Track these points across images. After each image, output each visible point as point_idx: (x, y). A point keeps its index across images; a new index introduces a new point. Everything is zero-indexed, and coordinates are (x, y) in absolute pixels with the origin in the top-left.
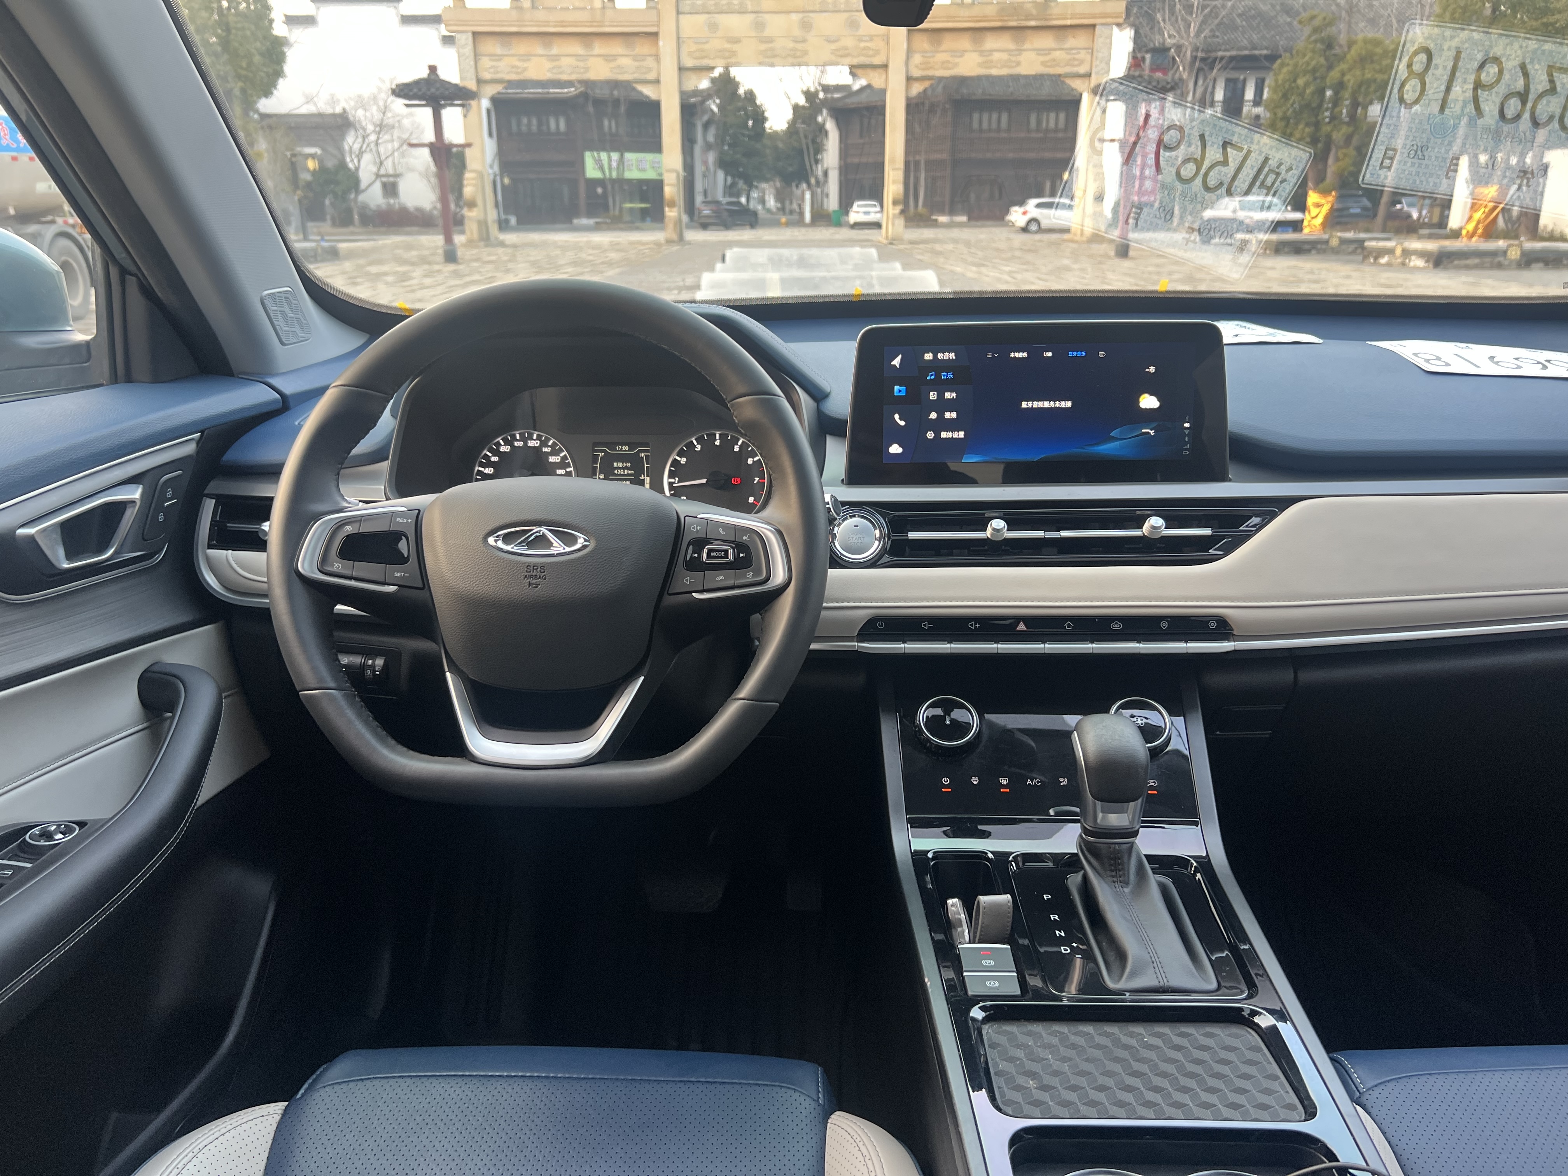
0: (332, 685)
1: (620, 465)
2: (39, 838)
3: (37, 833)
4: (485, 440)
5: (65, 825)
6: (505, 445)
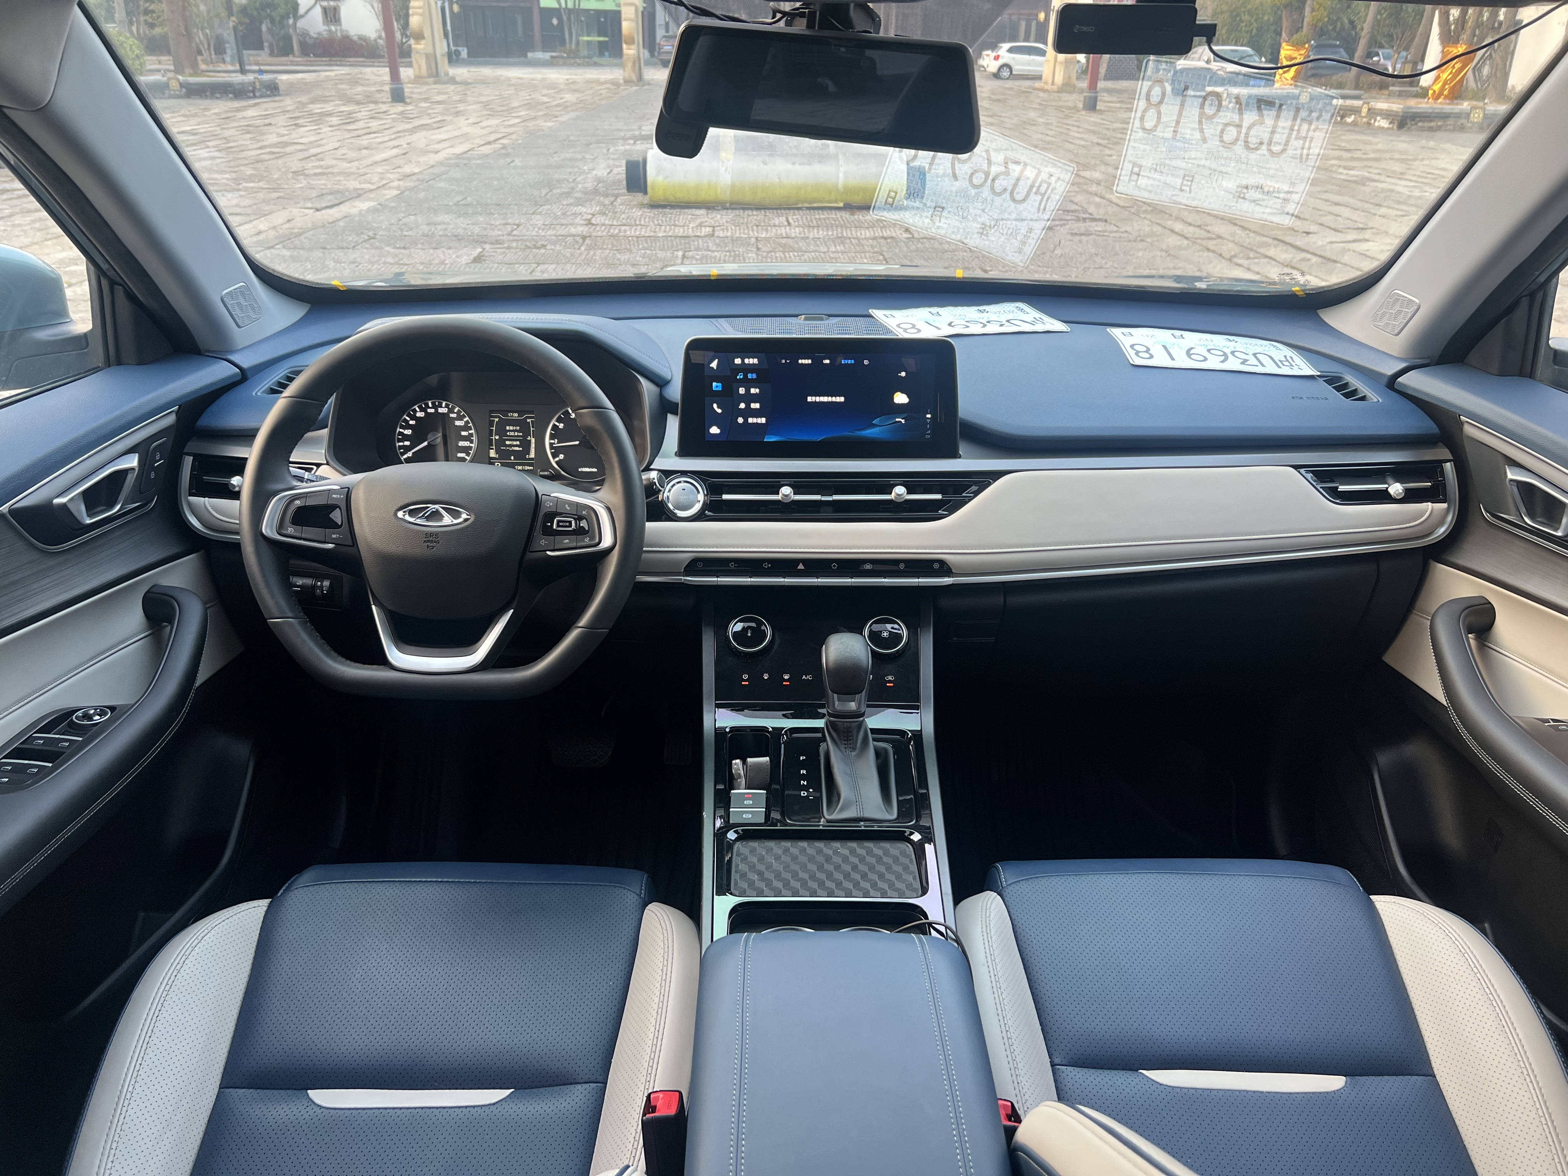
0: (290, 614)
1: (511, 428)
2: (82, 719)
3: (81, 715)
4: (406, 407)
5: (100, 709)
6: (421, 411)
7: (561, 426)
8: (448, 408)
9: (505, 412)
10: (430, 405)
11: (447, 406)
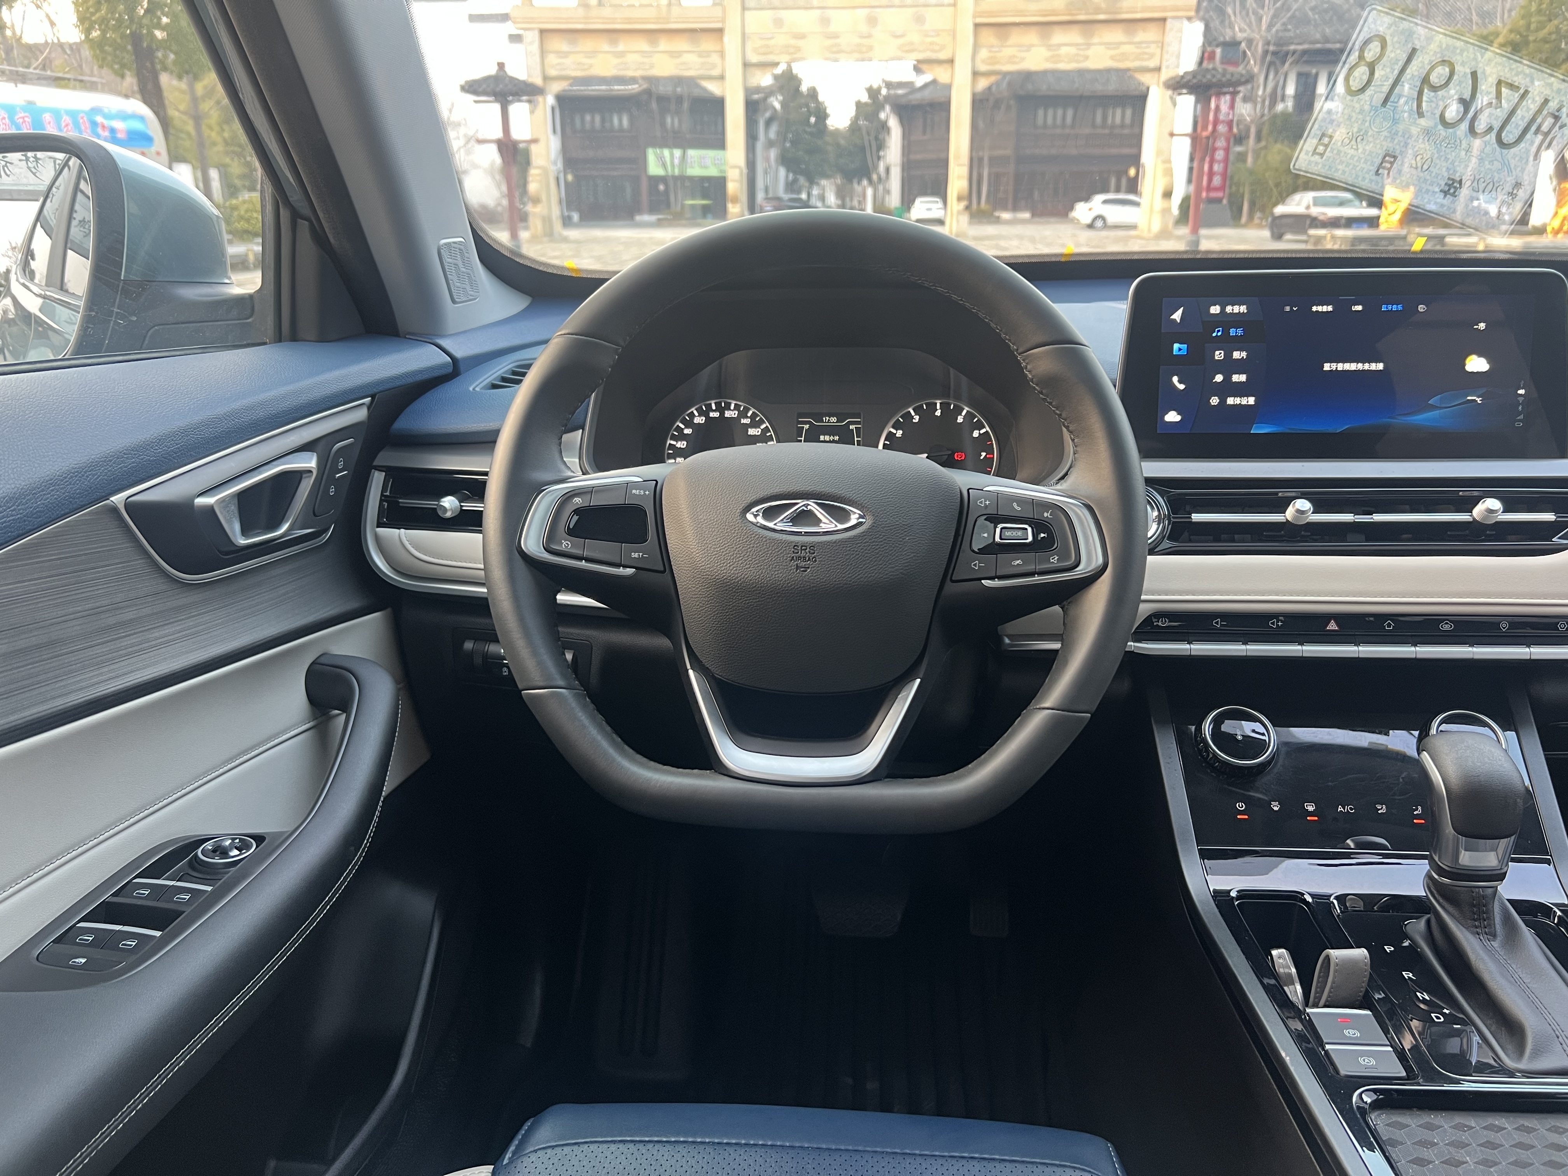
0: (561, 683)
1: (827, 438)
2: (211, 854)
3: (210, 848)
4: (679, 411)
5: (240, 839)
6: (699, 416)
7: (899, 433)
8: (739, 410)
9: (819, 417)
10: (714, 407)
11: (737, 407)
